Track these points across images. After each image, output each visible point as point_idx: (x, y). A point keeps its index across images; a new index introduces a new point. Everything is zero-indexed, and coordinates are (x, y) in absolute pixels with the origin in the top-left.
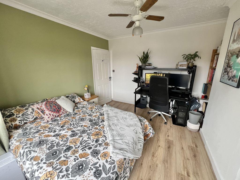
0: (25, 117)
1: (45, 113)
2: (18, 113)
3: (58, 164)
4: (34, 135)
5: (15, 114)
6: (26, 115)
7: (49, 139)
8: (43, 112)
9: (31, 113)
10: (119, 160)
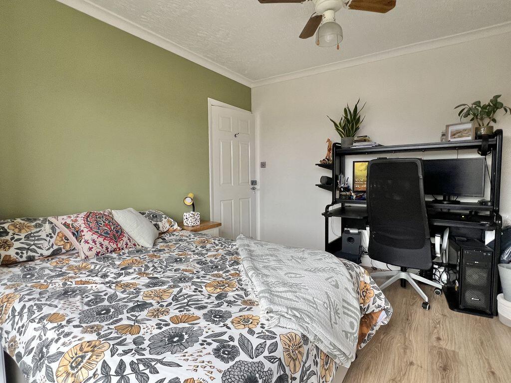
0: (32, 243)
1: (81, 236)
2: (16, 230)
3: (114, 331)
4: (52, 280)
5: (11, 232)
6: (36, 238)
7: (89, 288)
8: (77, 234)
9: (47, 236)
10: (288, 335)
